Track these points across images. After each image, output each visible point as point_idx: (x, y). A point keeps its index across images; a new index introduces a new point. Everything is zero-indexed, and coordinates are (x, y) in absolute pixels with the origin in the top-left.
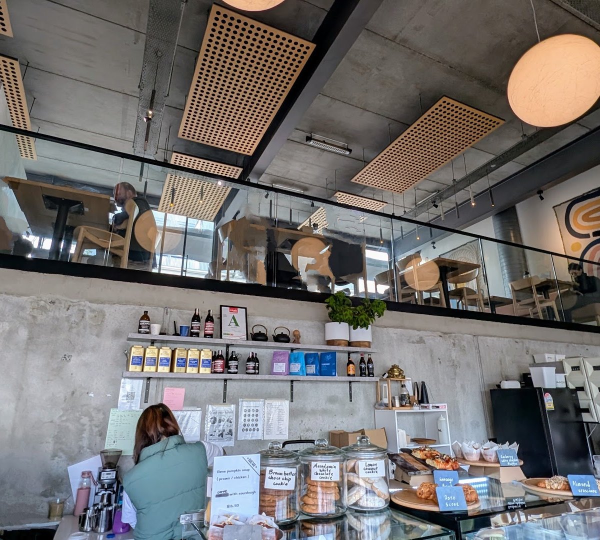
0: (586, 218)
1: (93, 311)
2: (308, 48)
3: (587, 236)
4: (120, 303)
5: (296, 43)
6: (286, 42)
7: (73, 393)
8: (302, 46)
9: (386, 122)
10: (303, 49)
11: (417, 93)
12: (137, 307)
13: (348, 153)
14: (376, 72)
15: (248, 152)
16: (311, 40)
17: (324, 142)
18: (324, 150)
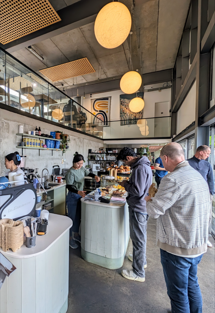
0: (98, 106)
1: (6, 123)
2: (58, 19)
3: (98, 111)
4: (13, 121)
5: (49, 6)
6: (47, 6)
7: (4, 153)
8: (55, 15)
9: (61, 54)
10: (56, 19)
11: (76, 49)
12: (17, 123)
13: (42, 59)
14: (69, 36)
15: (3, 43)
16: (56, 11)
17: (35, 51)
18: (32, 53)
